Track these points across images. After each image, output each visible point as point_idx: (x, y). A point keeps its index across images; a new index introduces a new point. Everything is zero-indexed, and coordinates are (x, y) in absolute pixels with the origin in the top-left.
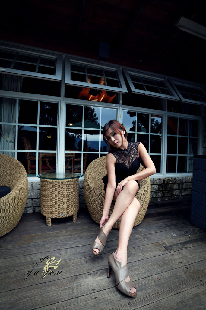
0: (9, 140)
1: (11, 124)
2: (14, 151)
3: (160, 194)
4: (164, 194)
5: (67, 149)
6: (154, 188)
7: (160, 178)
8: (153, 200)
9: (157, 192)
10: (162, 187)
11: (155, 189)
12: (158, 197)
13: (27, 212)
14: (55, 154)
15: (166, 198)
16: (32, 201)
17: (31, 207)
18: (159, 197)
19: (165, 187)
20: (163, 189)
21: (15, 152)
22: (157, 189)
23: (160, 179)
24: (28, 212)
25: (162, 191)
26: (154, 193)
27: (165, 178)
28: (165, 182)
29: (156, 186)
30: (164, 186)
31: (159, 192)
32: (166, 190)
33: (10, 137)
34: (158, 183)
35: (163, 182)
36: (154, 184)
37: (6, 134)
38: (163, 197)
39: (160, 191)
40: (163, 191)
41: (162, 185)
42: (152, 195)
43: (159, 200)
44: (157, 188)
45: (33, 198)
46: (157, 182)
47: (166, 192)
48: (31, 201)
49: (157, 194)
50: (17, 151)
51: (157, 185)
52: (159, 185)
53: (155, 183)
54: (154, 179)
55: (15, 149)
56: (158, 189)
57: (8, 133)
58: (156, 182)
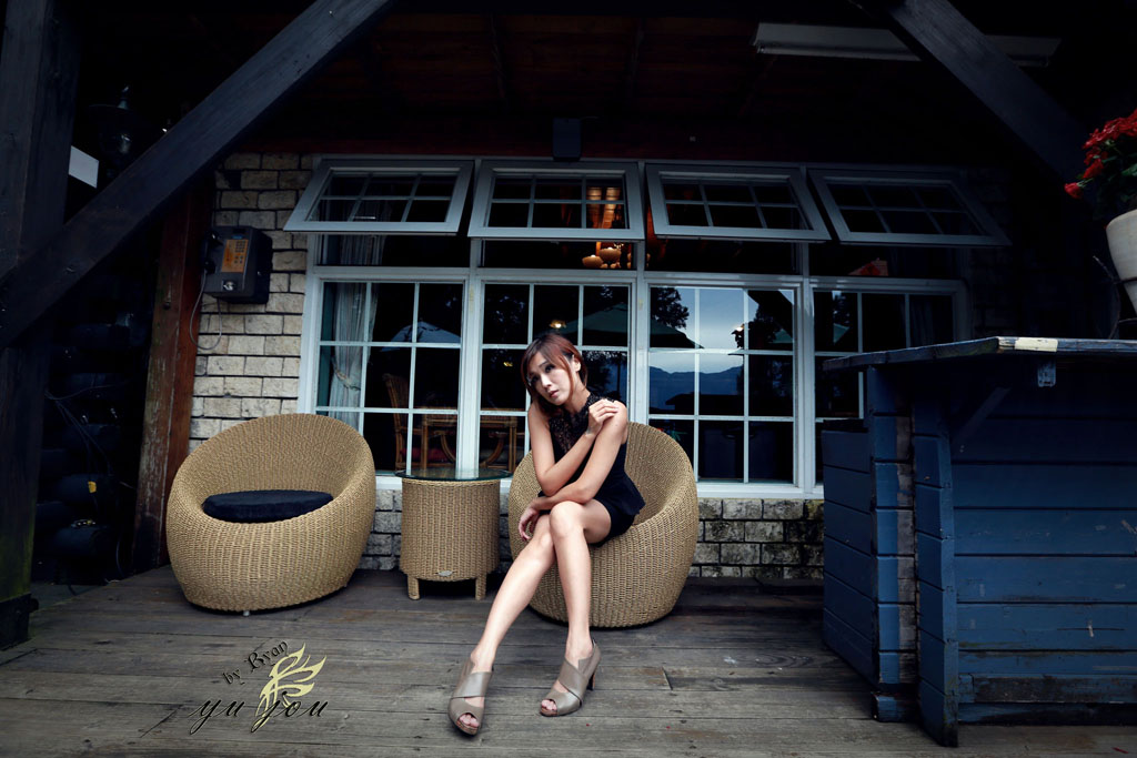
0: (349, 382)
1: (352, 344)
2: (357, 410)
3: (787, 556)
4: (805, 555)
5: (485, 404)
6: (763, 531)
7: (788, 498)
8: (764, 572)
9: (779, 546)
10: (799, 534)
11: (768, 534)
12: (782, 566)
13: (379, 566)
14: (455, 417)
15: (813, 571)
16: (393, 539)
17: (389, 556)
18: (787, 566)
19: (810, 533)
20: (799, 537)
21: (358, 413)
22: (779, 538)
23: (786, 503)
24: (382, 568)
25: (795, 543)
26: (766, 549)
27: (811, 501)
28: (811, 515)
29: (773, 527)
30: (804, 529)
31: (783, 549)
32: (812, 540)
33: (351, 376)
34: (782, 518)
35: (800, 514)
36: (765, 517)
37: (343, 368)
38: (802, 565)
39: (790, 543)
40: (800, 545)
41: (799, 526)
42: (758, 554)
43: (787, 576)
44: (776, 534)
45: (394, 531)
46: (779, 512)
47: (814, 549)
48: (389, 540)
49: (775, 553)
50: (363, 410)
51: (775, 524)
52: (786, 523)
53: (770, 515)
54: (766, 502)
55: (359, 406)
56: (782, 537)
57: (349, 365)
58: (775, 513)
